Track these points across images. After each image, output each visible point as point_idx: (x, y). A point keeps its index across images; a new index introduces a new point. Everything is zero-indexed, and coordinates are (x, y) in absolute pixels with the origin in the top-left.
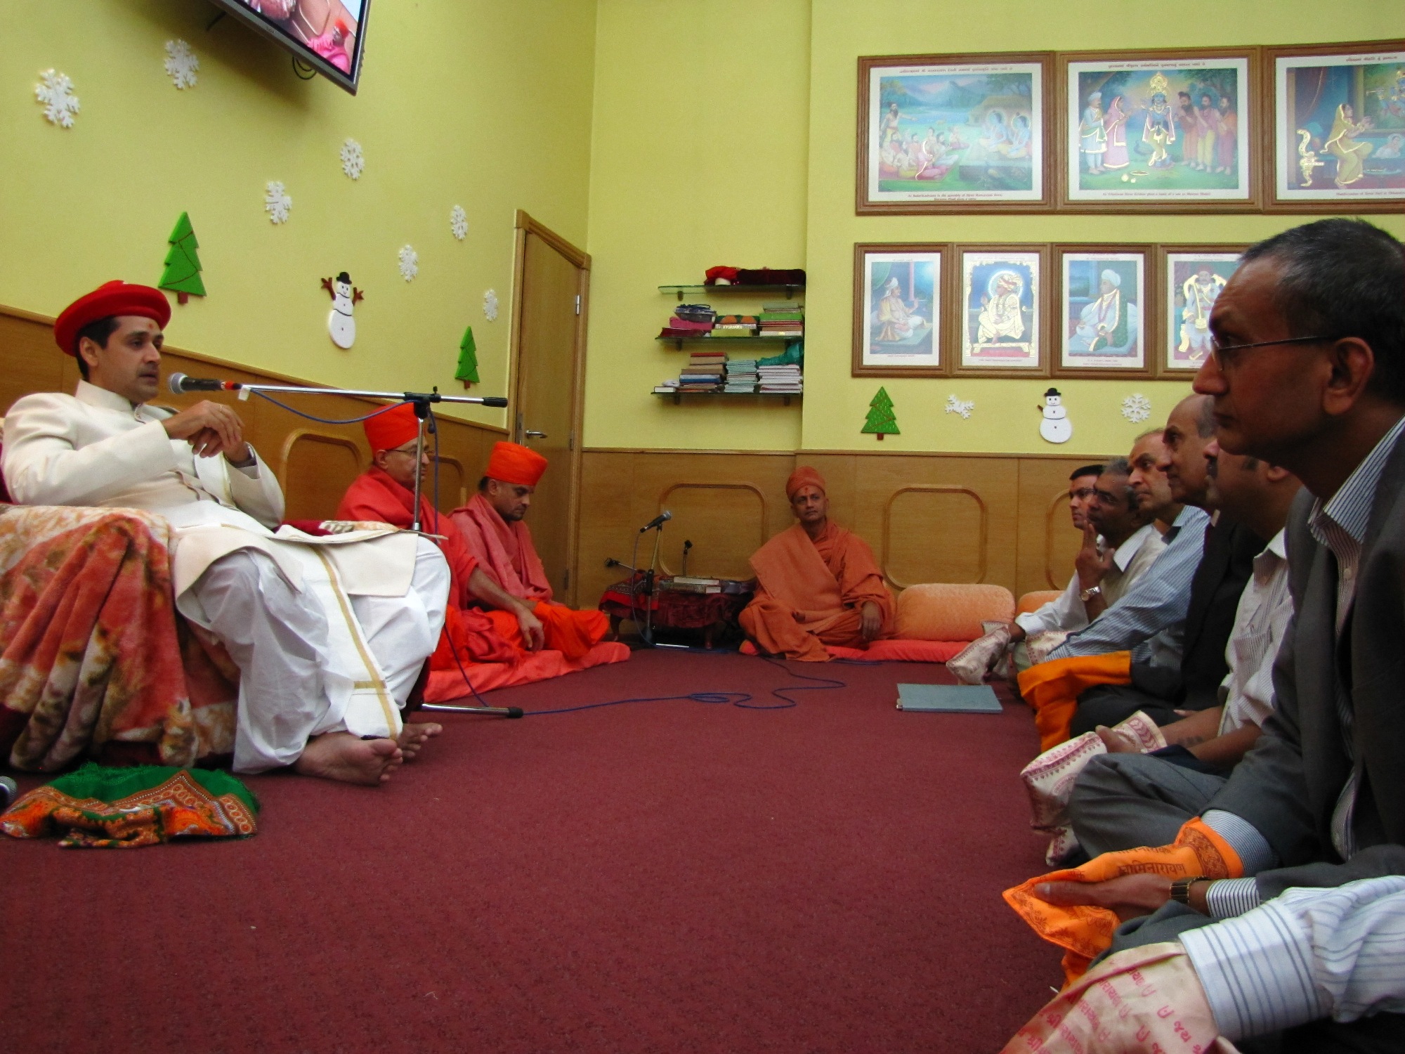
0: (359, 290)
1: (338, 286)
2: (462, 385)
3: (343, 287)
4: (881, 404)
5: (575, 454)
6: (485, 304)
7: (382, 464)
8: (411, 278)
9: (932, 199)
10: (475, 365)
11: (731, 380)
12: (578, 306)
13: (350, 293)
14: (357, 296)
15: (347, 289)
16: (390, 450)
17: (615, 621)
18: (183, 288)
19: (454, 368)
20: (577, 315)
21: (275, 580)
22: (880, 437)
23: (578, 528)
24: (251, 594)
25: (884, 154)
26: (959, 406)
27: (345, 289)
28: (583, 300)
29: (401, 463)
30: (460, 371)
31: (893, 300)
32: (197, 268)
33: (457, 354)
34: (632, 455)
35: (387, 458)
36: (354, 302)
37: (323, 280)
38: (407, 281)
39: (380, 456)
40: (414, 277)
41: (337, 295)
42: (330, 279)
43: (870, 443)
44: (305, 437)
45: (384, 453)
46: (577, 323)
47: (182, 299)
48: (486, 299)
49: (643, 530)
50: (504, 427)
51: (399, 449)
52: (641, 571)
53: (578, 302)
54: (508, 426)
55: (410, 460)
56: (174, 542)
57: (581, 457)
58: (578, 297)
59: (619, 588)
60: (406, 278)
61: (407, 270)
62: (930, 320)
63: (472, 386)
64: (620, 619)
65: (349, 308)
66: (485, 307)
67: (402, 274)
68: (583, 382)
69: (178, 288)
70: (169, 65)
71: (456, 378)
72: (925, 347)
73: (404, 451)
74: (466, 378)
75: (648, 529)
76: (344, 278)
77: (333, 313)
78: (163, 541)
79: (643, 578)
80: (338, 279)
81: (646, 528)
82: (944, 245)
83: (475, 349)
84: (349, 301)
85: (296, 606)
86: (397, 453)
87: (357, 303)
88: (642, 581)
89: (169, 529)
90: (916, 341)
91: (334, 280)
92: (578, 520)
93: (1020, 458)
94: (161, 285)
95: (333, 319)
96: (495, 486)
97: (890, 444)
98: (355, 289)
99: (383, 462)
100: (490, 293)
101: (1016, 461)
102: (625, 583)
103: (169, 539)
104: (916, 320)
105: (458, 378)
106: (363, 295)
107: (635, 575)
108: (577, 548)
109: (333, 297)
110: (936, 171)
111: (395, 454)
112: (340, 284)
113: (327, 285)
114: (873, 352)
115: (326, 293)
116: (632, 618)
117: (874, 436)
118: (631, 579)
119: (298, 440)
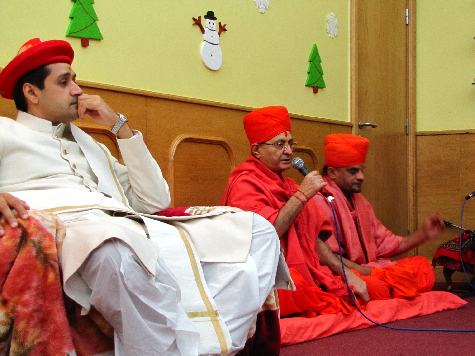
0: (222, 25)
1: (206, 22)
2: (312, 90)
3: (210, 23)
5: (411, 138)
6: (327, 25)
7: (256, 154)
8: (265, 10)
10: (321, 73)
12: (407, 18)
13: (216, 27)
14: (222, 29)
15: (213, 24)
16: (261, 144)
17: (448, 273)
18: (84, 35)
19: (305, 78)
20: (407, 25)
21: (133, 265)
23: (416, 197)
24: (116, 274)
27: (212, 24)
28: (411, 12)
29: (270, 154)
30: (309, 80)
32: (94, 20)
33: (307, 66)
34: (459, 135)
35: (259, 150)
36: (219, 34)
37: (194, 19)
38: (261, 13)
39: (255, 148)
40: (267, 9)
41: (206, 30)
42: (200, 18)
44: (187, 140)
45: (257, 146)
46: (407, 32)
47: (85, 43)
48: (327, 21)
49: (468, 198)
50: (349, 121)
51: (268, 142)
52: (468, 232)
53: (407, 15)
54: (351, 120)
55: (277, 151)
56: (61, 233)
57: (416, 141)
58: (407, 10)
59: (449, 245)
60: (261, 10)
61: (261, 5)
63: (319, 90)
64: (452, 271)
65: (216, 39)
66: (328, 27)
67: (257, 7)
68: (415, 79)
69: (80, 36)
71: (306, 86)
73: (272, 144)
74: (315, 85)
75: (472, 196)
76: (210, 16)
77: (203, 43)
78: (53, 232)
79: (470, 238)
80: (206, 17)
81: (471, 196)
83: (320, 61)
84: (216, 33)
85: (149, 284)
86: (267, 146)
87: (223, 33)
88: (469, 240)
89: (57, 223)
91: (203, 19)
92: (415, 190)
94: (67, 34)
95: (204, 47)
96: (333, 172)
98: (220, 24)
99: (257, 153)
100: (331, 15)
102: (454, 241)
103: (57, 231)
105: (308, 85)
106: (226, 28)
107: (463, 235)
108: (416, 213)
109: (203, 31)
111: (265, 146)
112: (208, 20)
113: (197, 22)
115: (197, 28)
116: (461, 270)
118: (459, 238)
119: (181, 143)
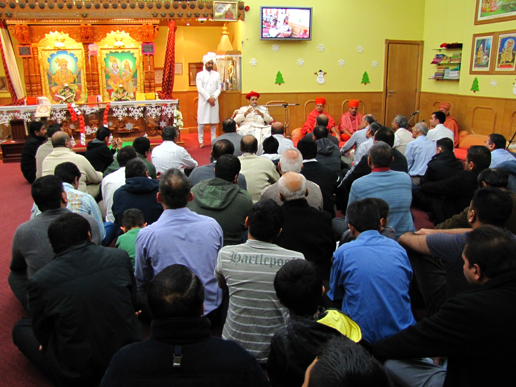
4: (476, 81)
5: (417, 93)
8: (343, 66)
9: (493, 18)
10: (368, 79)
11: (445, 75)
13: (322, 73)
20: (418, 57)
22: (475, 92)
25: (483, 5)
26: (493, 83)
30: (363, 81)
31: (480, 51)
32: (282, 79)
36: (324, 75)
37: (315, 73)
42: (317, 72)
43: (472, 94)
44: (310, 102)
46: (418, 60)
47: (280, 84)
50: (382, 91)
57: (420, 94)
60: (341, 66)
61: (341, 64)
62: (488, 57)
63: (367, 84)
66: (372, 65)
70: (273, 49)
72: (486, 65)
74: (365, 83)
77: (318, 78)
82: (494, 33)
83: (368, 76)
84: (322, 75)
87: (326, 75)
90: (485, 64)
93: (506, 99)
94: (275, 83)
97: (477, 94)
98: (324, 72)
101: (505, 101)
104: (486, 57)
105: (362, 83)
109: (318, 75)
110: (496, 8)
112: (320, 72)
114: (475, 67)
115: (316, 75)
117: (473, 91)
119: (308, 103)
